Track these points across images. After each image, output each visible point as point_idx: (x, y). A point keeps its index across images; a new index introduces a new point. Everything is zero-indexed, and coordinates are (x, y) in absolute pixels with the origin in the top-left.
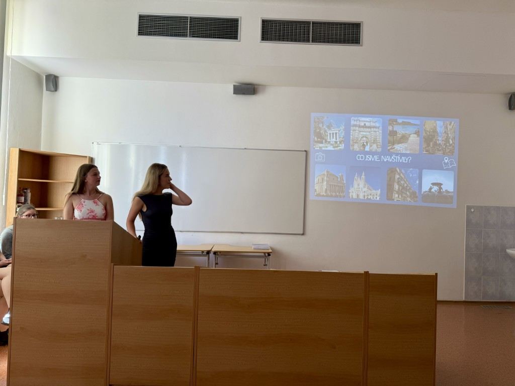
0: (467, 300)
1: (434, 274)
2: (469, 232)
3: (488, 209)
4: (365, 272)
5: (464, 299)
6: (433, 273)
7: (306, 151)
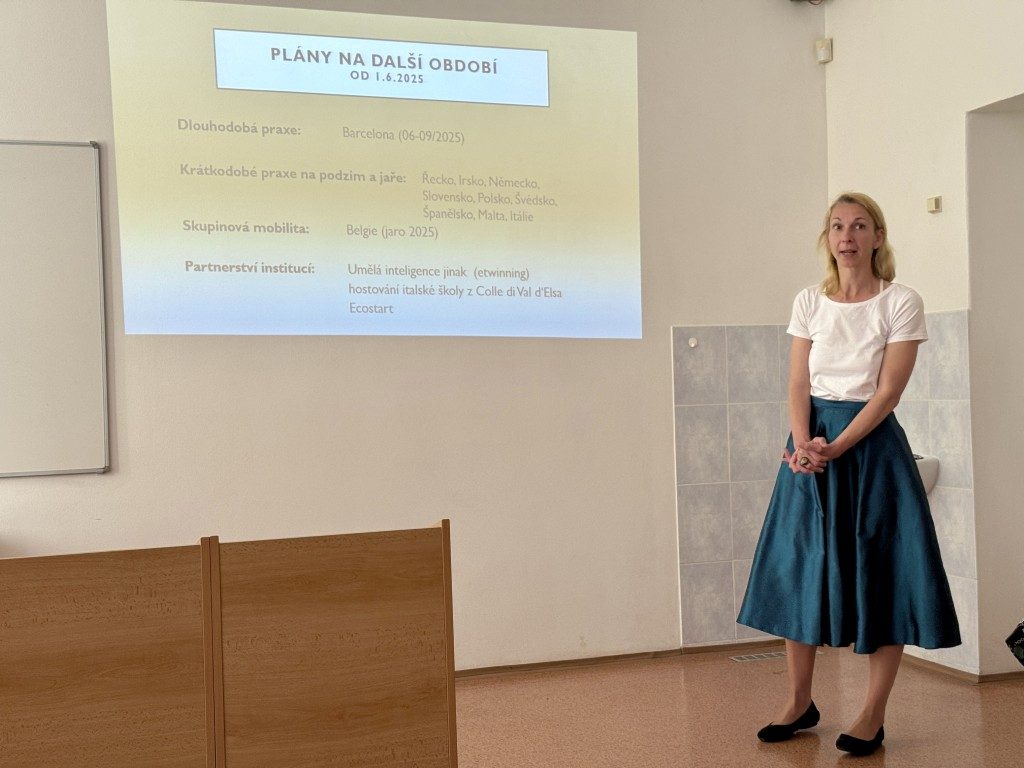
0: (690, 645)
1: (440, 526)
2: (685, 418)
3: (739, 335)
4: (203, 539)
5: (680, 644)
6: (435, 522)
7: (95, 145)
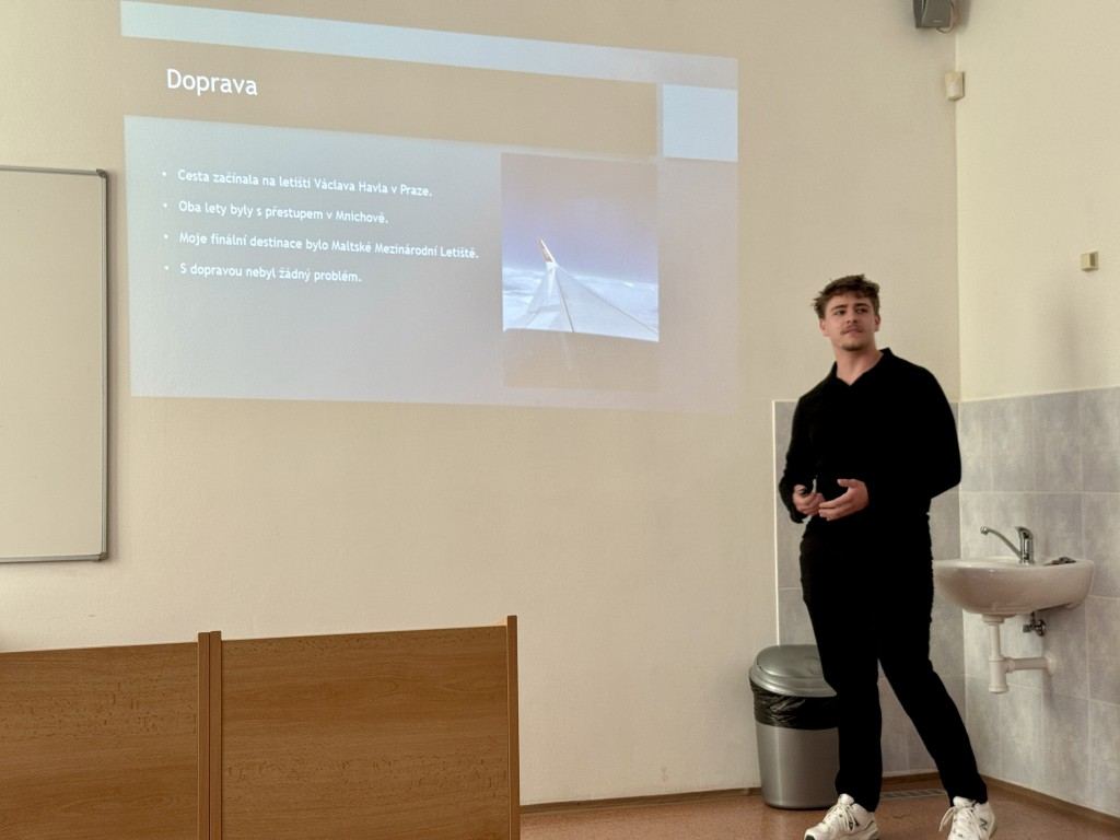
1: (505, 624)
4: (201, 635)
6: (498, 619)
7: (102, 174)
